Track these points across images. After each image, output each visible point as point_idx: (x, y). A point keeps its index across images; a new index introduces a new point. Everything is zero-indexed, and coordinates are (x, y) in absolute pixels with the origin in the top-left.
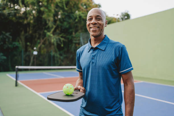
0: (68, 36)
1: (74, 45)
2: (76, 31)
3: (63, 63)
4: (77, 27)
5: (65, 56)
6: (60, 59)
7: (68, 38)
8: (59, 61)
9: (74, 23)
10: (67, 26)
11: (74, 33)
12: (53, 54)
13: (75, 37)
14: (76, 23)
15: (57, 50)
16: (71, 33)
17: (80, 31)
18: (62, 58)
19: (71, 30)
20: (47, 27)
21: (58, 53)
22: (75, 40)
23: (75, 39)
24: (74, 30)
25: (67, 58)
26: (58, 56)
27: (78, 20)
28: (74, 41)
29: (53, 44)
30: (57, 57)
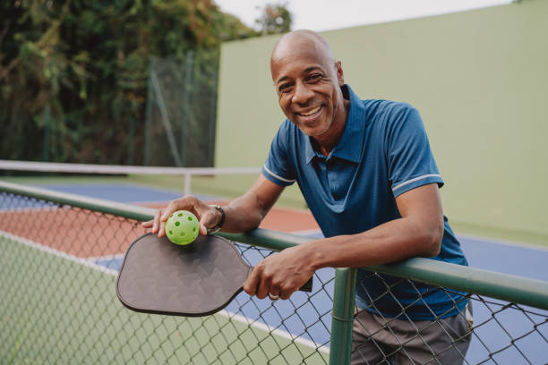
0: (99, 64)
1: (120, 95)
2: (130, 49)
3: (77, 155)
4: (132, 34)
5: (87, 130)
6: (68, 139)
7: (100, 71)
8: (67, 147)
9: (122, 18)
10: (98, 29)
11: (121, 55)
12: (43, 120)
13: (124, 70)
14: (132, 19)
15: (59, 108)
16: (111, 55)
17: (142, 49)
18: (75, 136)
19: (109, 43)
20: (21, 21)
21: (63, 117)
22: (126, 80)
23: (125, 75)
24: (120, 43)
25: (92, 137)
26: (63, 128)
27: (139, 12)
28: (122, 83)
29: (48, 86)
30: (58, 134)
